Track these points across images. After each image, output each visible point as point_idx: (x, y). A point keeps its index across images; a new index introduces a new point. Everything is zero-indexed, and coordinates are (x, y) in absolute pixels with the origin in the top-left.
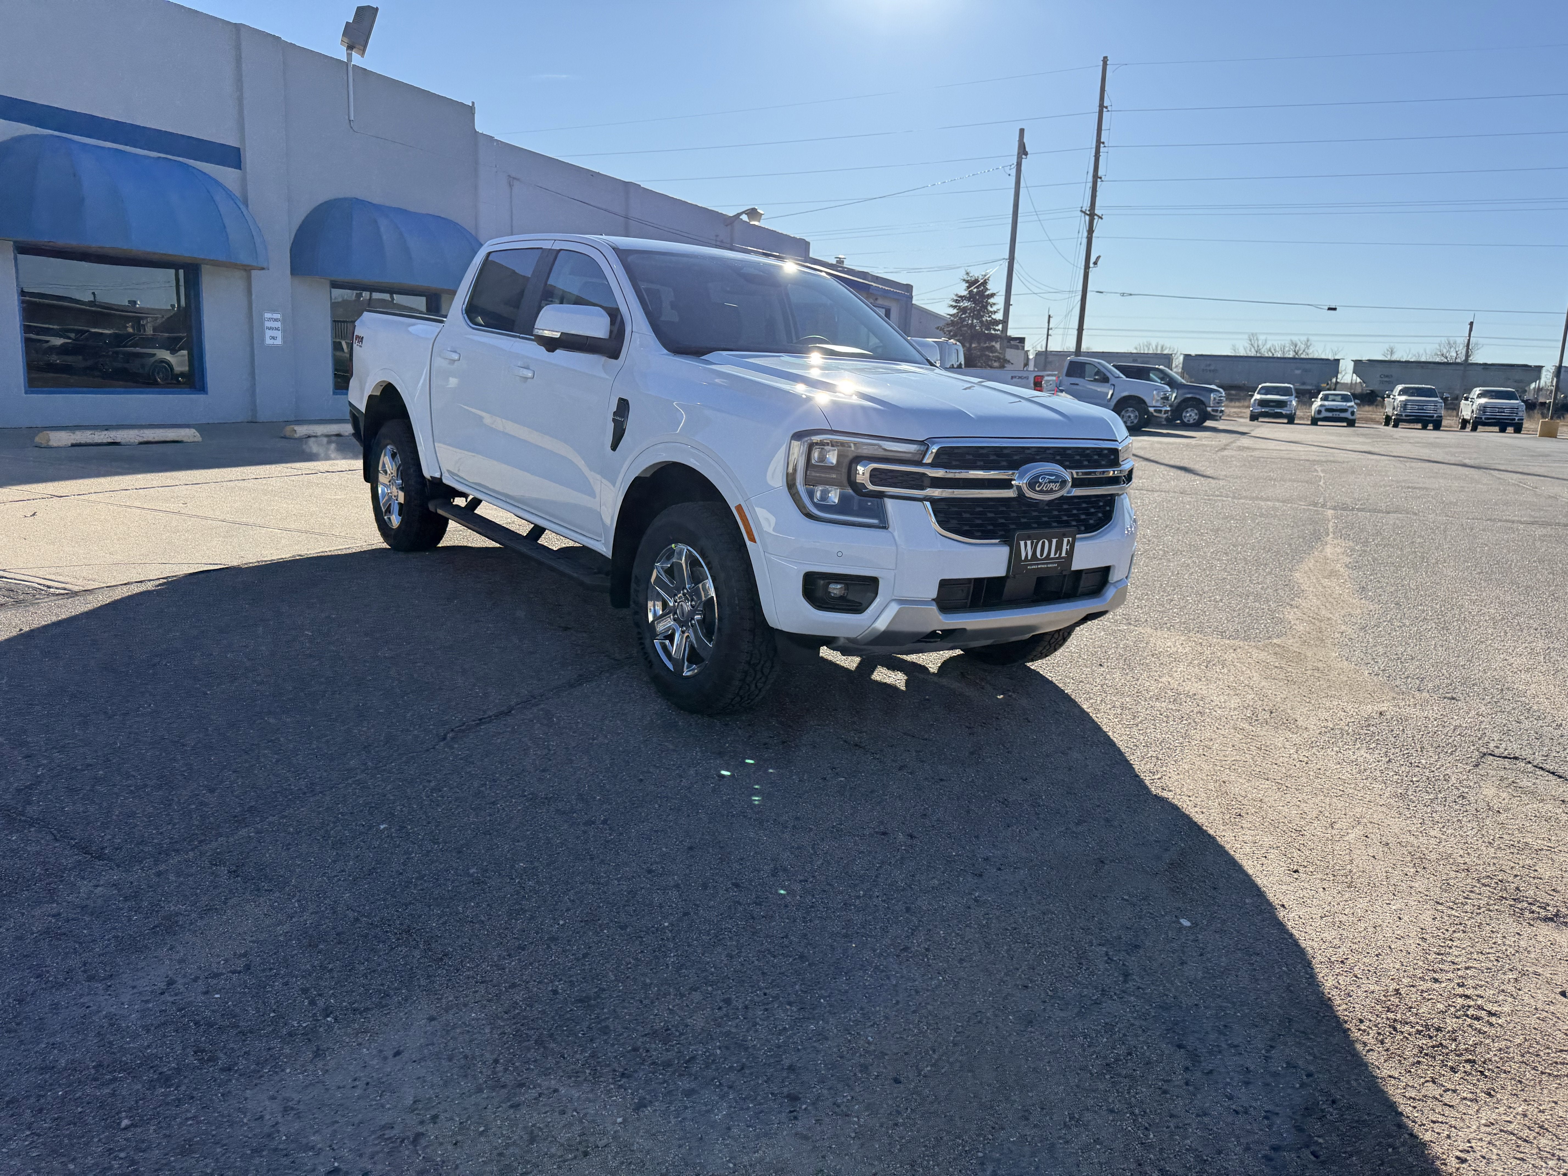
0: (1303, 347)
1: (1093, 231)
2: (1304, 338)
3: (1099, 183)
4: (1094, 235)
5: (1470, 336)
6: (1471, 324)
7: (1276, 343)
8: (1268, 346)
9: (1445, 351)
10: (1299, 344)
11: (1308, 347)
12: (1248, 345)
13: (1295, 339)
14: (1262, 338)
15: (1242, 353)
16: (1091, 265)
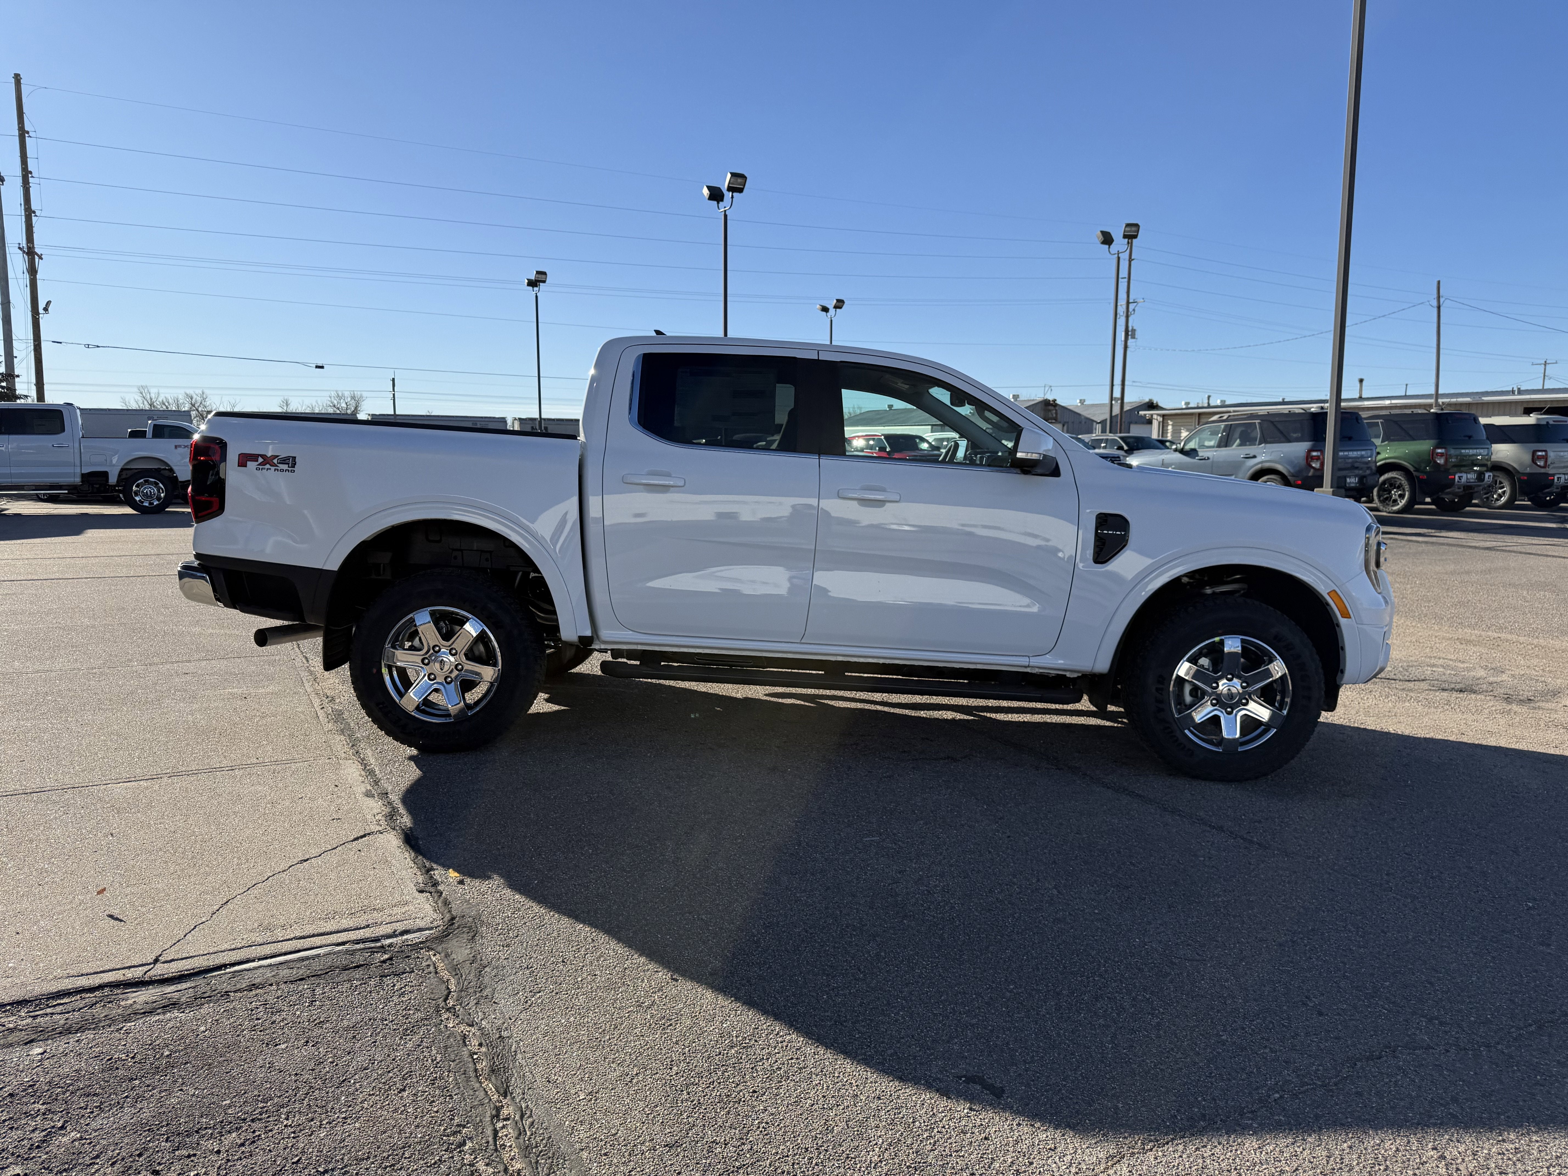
0: (199, 399)
1: (36, 272)
2: (199, 392)
3: (34, 219)
4: (38, 277)
5: (394, 390)
6: (393, 380)
7: (168, 396)
8: (160, 399)
9: (335, 402)
10: (195, 396)
11: (204, 399)
12: (140, 399)
13: (190, 392)
14: (154, 392)
15: (134, 406)
16: (41, 311)
